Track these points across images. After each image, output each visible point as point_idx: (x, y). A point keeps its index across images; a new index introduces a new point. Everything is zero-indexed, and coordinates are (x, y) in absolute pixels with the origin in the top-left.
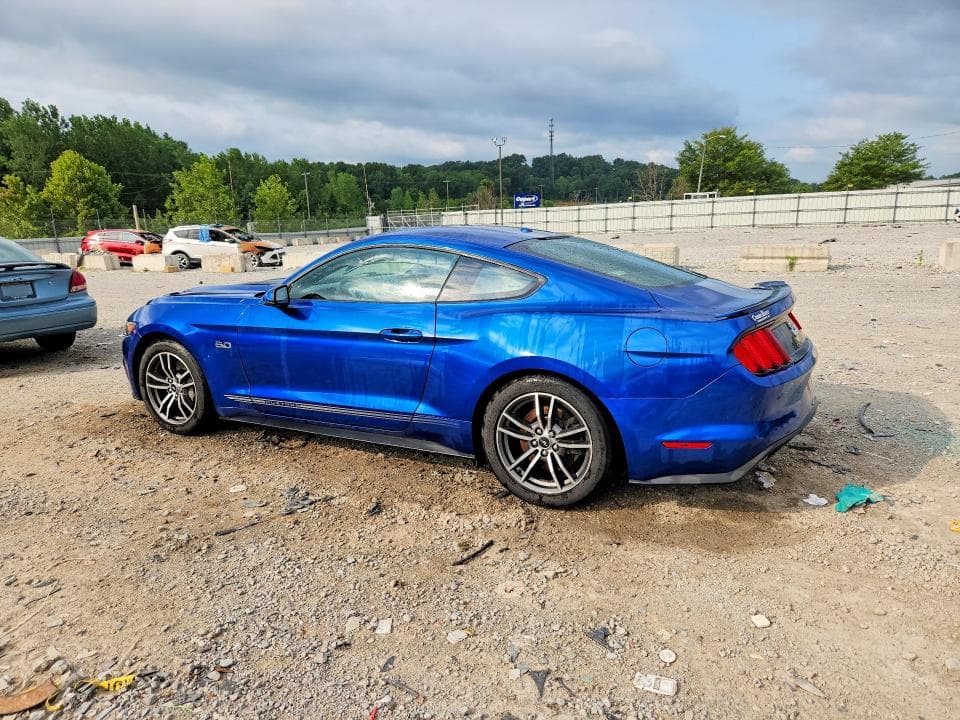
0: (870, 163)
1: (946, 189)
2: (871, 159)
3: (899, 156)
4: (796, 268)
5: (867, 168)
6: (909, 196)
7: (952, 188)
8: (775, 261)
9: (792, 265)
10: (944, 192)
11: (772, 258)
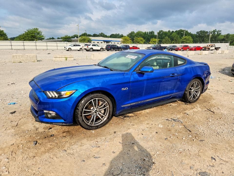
0: (33, 35)
1: (46, 42)
2: (33, 34)
3: (38, 33)
4: (67, 60)
5: (32, 36)
6: (39, 43)
7: (47, 42)
8: (63, 58)
9: (66, 59)
10: (46, 43)
11: (62, 58)
